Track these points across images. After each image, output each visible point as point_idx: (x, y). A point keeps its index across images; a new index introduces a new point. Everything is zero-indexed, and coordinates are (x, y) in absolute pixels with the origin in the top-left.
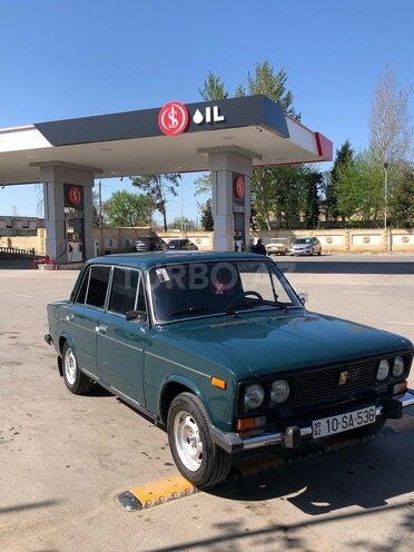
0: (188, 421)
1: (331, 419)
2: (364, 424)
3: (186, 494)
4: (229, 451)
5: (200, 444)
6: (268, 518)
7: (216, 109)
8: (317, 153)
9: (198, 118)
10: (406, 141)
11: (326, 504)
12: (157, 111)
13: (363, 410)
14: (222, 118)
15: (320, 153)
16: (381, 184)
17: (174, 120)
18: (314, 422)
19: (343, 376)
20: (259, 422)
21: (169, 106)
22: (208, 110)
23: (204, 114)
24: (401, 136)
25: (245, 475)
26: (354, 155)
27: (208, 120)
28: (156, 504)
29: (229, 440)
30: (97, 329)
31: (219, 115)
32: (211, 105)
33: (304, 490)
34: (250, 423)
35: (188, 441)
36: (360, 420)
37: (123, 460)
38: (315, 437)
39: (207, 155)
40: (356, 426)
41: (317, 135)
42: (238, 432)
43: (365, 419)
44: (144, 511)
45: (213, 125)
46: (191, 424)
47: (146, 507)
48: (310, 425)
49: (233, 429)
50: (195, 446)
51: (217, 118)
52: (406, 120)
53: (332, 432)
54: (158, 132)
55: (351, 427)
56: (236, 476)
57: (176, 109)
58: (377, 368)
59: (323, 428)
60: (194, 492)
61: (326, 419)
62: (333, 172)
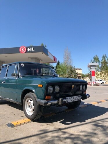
0: (29, 101)
1: (70, 97)
2: (78, 100)
3: (28, 122)
4: (43, 105)
5: (33, 107)
6: (54, 126)
7: (33, 48)
8: (54, 60)
9: (28, 50)
10: (71, 61)
11: (70, 122)
12: (19, 48)
13: (78, 96)
14: (34, 50)
15: (55, 61)
16: (66, 69)
17: (23, 50)
18: (66, 98)
19: (73, 86)
20: (52, 97)
21: (22, 47)
22: (31, 48)
23: (30, 49)
24: (70, 60)
25: (45, 117)
26: (60, 63)
27: (31, 50)
28: (19, 125)
29: (43, 102)
30: (2, 82)
31: (34, 49)
32: (32, 47)
33: (63, 120)
34: (49, 97)
35: (30, 107)
36: (77, 99)
37: (9, 117)
38: (67, 102)
39: (30, 59)
40: (76, 100)
41: (54, 57)
42: (46, 100)
43: (78, 99)
44: (15, 128)
45: (32, 52)
46: (31, 102)
47: (16, 126)
48: (65, 99)
49: (44, 99)
50: (31, 108)
51: (33, 50)
52: (70, 57)
53: (71, 101)
54: (19, 52)
55: (75, 101)
56: (43, 118)
57: (24, 47)
58: (80, 87)
59: (69, 100)
60: (31, 122)
61: (69, 97)
62: (56, 67)
